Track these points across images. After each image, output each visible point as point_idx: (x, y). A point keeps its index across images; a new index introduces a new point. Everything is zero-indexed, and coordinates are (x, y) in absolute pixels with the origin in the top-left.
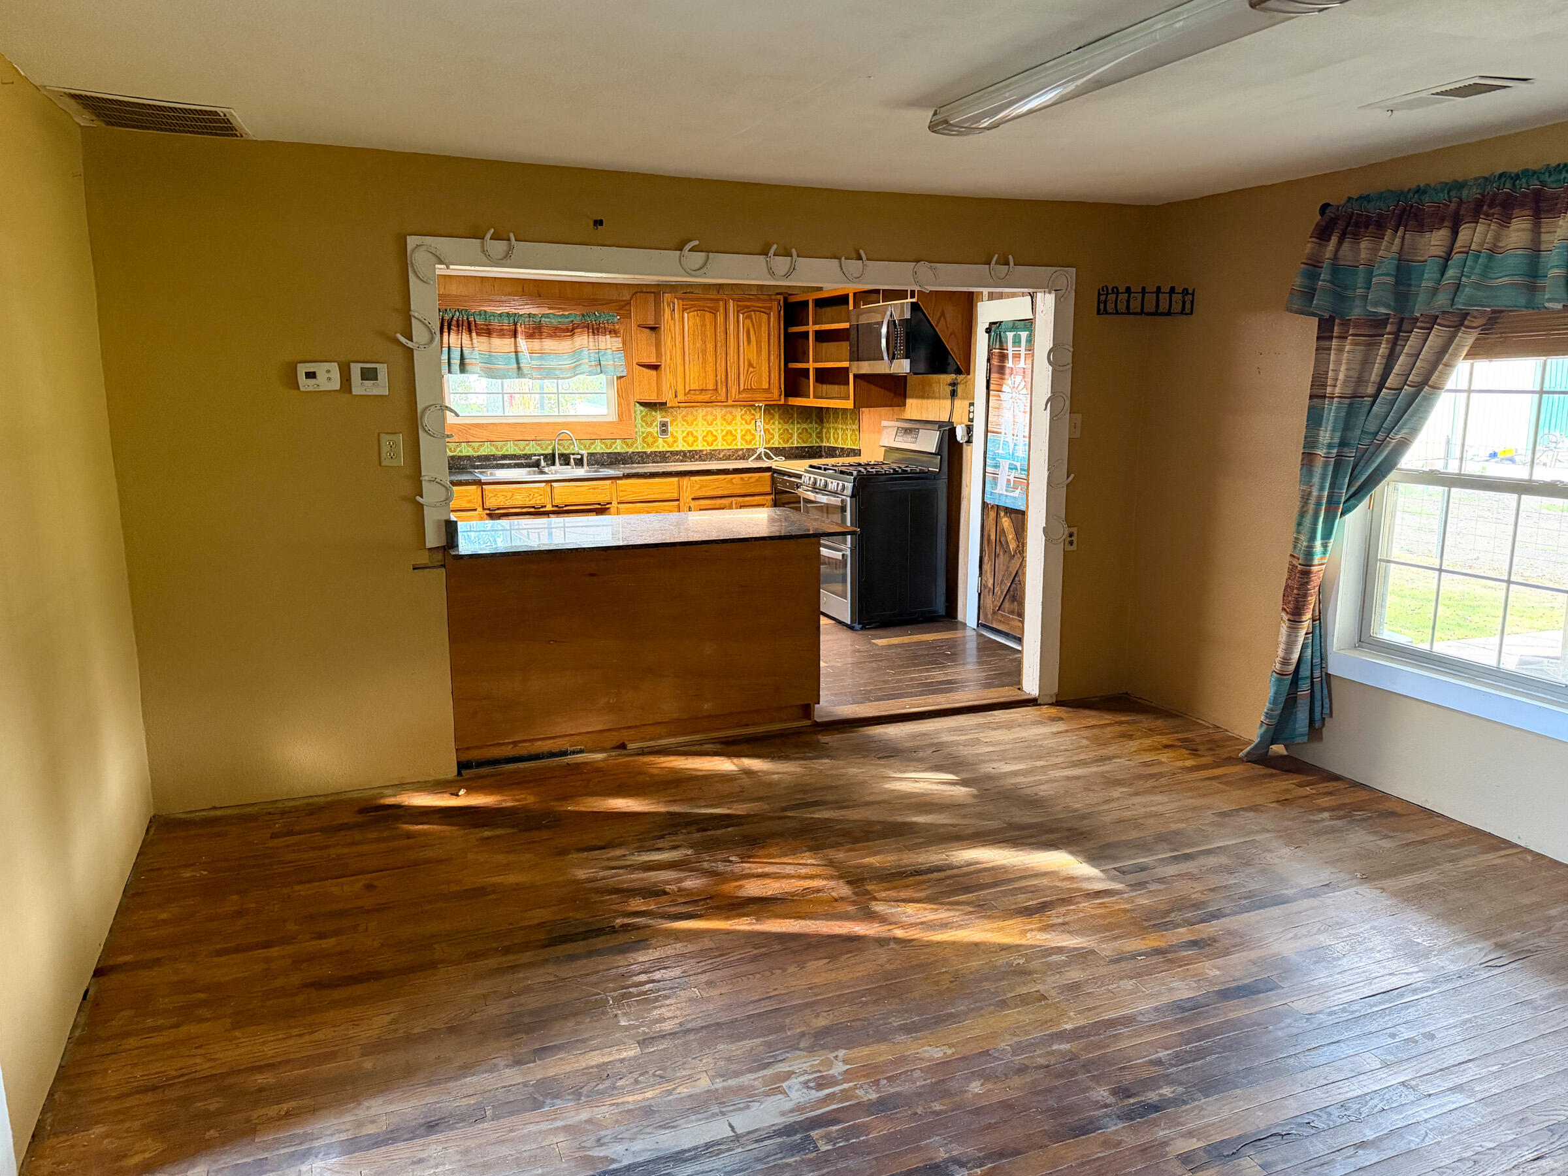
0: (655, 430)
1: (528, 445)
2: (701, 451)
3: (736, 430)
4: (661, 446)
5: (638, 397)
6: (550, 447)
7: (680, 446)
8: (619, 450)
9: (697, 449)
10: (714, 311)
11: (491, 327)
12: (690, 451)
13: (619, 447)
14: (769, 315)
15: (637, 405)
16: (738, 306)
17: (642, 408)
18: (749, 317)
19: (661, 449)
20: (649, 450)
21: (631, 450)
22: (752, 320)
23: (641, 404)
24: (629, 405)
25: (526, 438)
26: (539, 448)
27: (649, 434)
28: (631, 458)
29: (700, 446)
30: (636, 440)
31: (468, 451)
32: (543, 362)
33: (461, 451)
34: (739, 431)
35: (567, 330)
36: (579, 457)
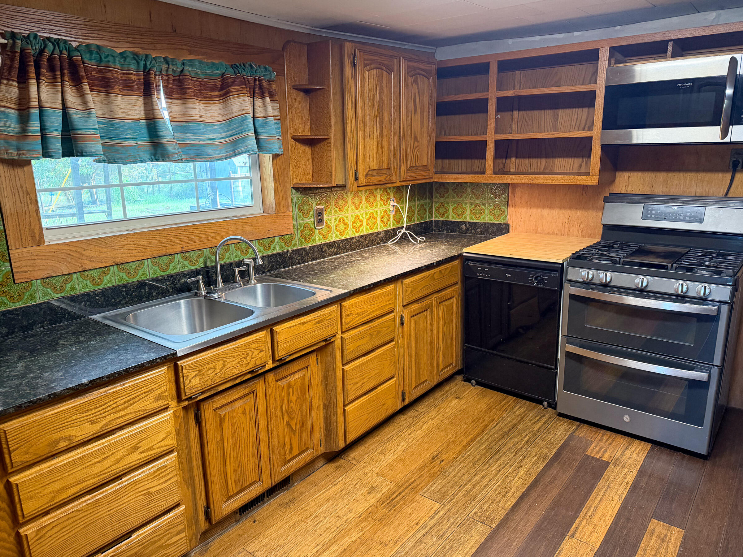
0: (310, 220)
1: (172, 261)
2: (352, 239)
3: (376, 213)
4: (318, 240)
5: (294, 181)
6: (201, 260)
7: (334, 237)
8: (277, 251)
9: (348, 237)
10: (390, 70)
11: (110, 76)
12: (342, 241)
13: (277, 248)
14: (429, 79)
15: (294, 191)
16: (409, 67)
17: (298, 195)
18: (415, 81)
19: (318, 243)
20: (307, 246)
21: (290, 249)
22: (418, 85)
23: (297, 189)
24: (285, 192)
25: (169, 251)
26: (186, 263)
27: (307, 225)
28: (291, 258)
29: (350, 234)
30: (294, 235)
31: (85, 286)
32: (190, 136)
33: (73, 289)
34: (379, 213)
35: (214, 88)
36: (244, 268)
